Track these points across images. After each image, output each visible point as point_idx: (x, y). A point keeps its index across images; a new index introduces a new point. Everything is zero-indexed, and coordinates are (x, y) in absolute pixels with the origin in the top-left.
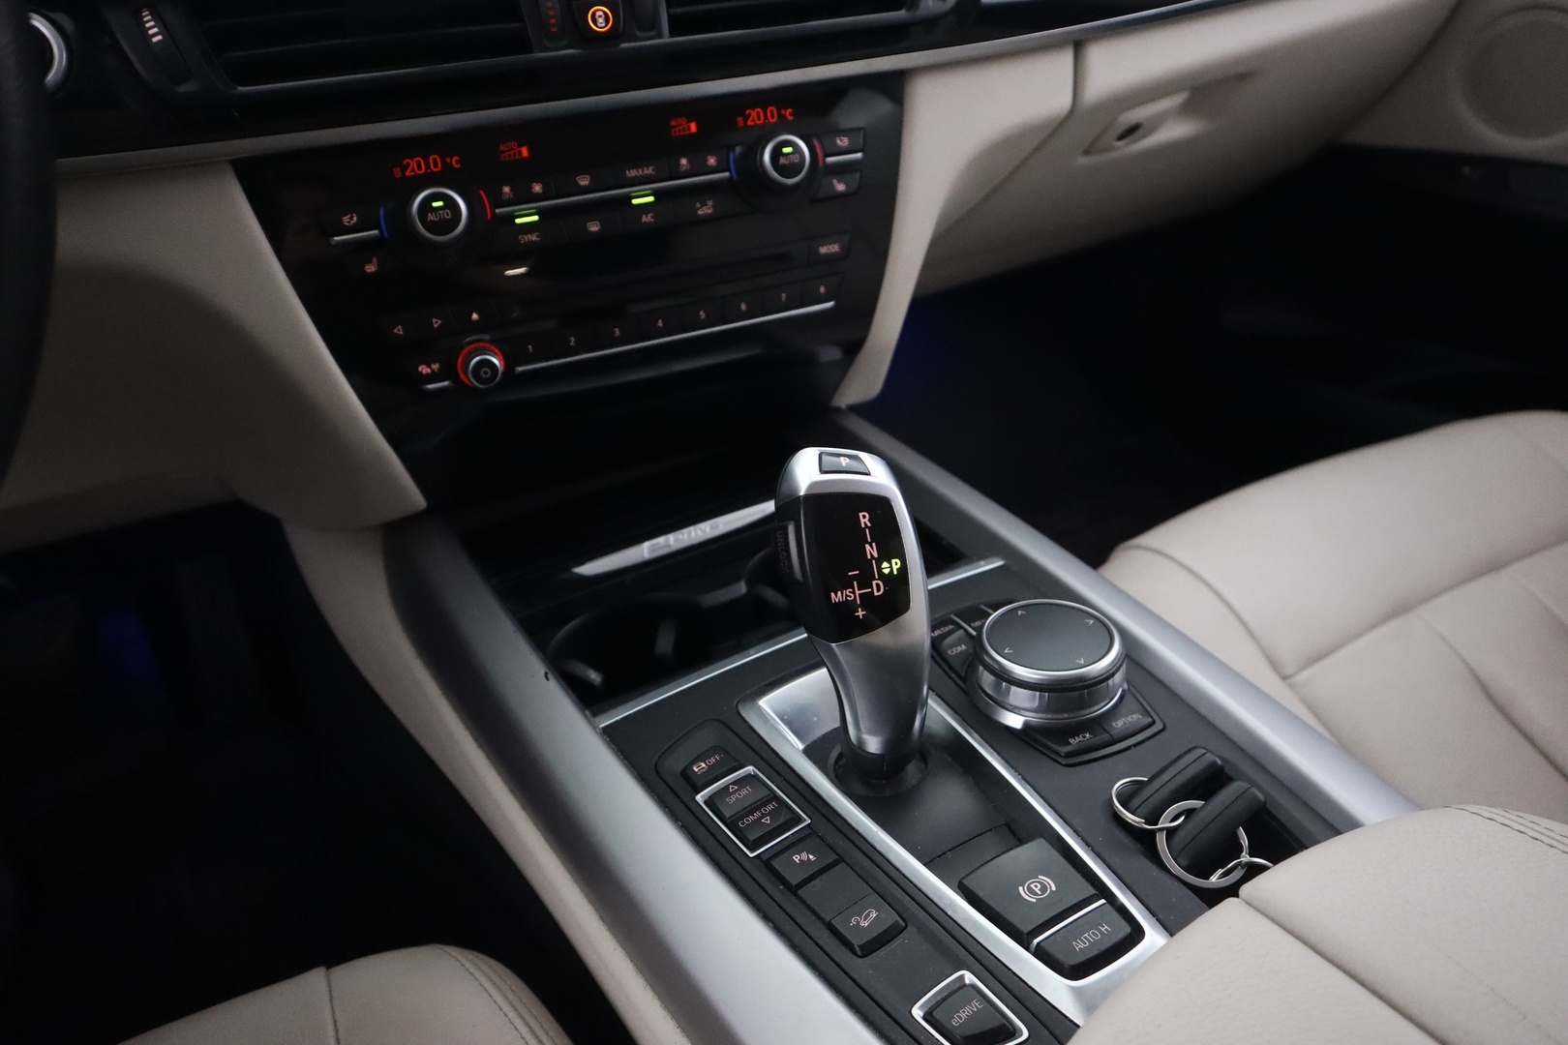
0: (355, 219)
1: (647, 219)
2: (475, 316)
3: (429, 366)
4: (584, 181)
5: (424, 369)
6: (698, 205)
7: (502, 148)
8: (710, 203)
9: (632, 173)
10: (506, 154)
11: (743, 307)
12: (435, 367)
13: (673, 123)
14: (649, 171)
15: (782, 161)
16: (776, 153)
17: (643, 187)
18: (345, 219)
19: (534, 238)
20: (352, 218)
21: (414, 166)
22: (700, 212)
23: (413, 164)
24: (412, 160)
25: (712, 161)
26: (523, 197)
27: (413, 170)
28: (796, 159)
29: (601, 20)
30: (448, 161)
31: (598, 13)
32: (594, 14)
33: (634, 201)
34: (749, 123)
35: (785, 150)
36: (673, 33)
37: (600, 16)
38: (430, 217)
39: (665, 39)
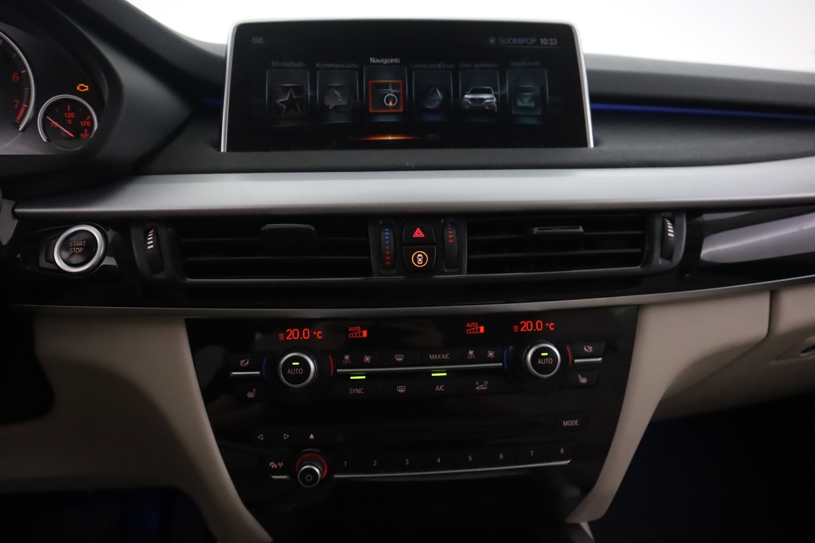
0: (248, 362)
1: (440, 388)
2: (312, 436)
3: (276, 463)
4: (399, 359)
5: (273, 465)
6: (477, 383)
7: (350, 329)
8: (486, 383)
9: (433, 357)
10: (353, 334)
11: (501, 456)
12: (280, 464)
14: (446, 356)
15: (540, 362)
16: (536, 355)
17: (441, 367)
18: (242, 362)
19: (359, 391)
20: (246, 362)
21: (292, 334)
22: (477, 388)
23: (292, 332)
24: (292, 330)
25: (491, 354)
26: (357, 363)
27: (291, 336)
28: (550, 361)
29: (420, 260)
30: (315, 333)
31: (419, 255)
32: (416, 255)
33: (433, 375)
34: (522, 330)
35: (543, 354)
36: (469, 272)
37: (420, 257)
38: (289, 372)
39: (465, 275)
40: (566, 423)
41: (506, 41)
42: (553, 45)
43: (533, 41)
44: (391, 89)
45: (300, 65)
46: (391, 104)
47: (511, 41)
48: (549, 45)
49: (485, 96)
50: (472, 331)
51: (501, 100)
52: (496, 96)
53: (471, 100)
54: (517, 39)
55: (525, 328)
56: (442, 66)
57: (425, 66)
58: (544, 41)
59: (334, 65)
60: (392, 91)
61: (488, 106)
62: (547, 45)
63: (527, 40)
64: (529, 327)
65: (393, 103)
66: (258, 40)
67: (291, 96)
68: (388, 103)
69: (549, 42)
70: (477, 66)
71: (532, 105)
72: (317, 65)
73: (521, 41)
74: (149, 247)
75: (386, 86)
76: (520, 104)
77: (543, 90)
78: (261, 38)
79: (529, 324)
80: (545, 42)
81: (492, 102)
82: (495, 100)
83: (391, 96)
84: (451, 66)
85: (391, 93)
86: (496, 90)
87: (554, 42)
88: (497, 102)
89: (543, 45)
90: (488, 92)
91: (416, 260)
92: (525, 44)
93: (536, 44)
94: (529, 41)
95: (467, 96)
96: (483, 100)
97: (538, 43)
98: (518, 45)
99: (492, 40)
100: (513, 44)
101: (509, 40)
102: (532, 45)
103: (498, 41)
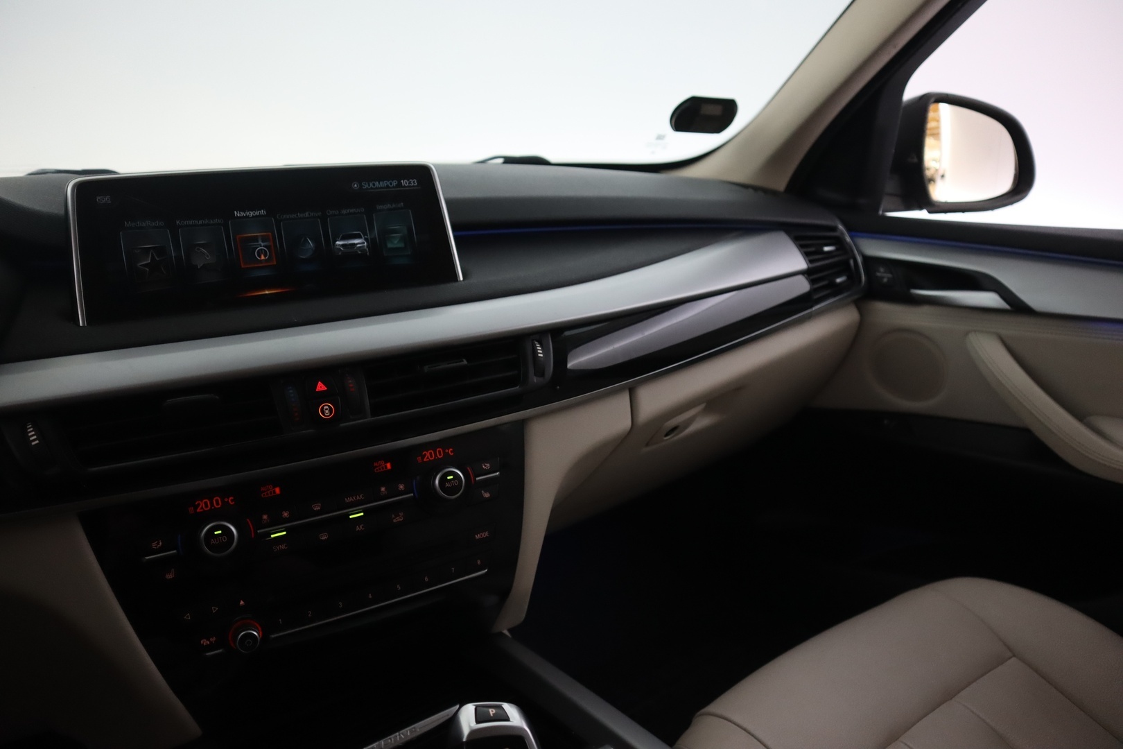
0: (161, 543)
1: (359, 528)
2: (242, 603)
3: (208, 639)
4: (317, 508)
5: (205, 642)
6: (393, 516)
7: (262, 489)
8: (401, 514)
9: (349, 500)
10: (265, 493)
11: (426, 579)
12: (213, 639)
13: (375, 464)
14: (361, 497)
15: (447, 485)
16: (443, 480)
17: (357, 508)
18: (154, 544)
19: (283, 547)
20: (158, 544)
21: (203, 505)
22: (394, 521)
23: (202, 504)
24: (202, 501)
25: (401, 487)
26: (276, 523)
27: (202, 508)
28: (456, 483)
29: (327, 411)
30: (226, 500)
31: (325, 407)
32: (323, 408)
33: (351, 517)
34: (425, 460)
35: (449, 478)
36: (373, 415)
37: (326, 409)
38: (213, 542)
39: (369, 419)
40: (478, 537)
41: (369, 186)
42: (413, 186)
43: (394, 183)
44: (260, 243)
45: (158, 223)
46: (263, 257)
47: (374, 185)
48: (411, 187)
49: (356, 241)
50: (380, 469)
51: (372, 243)
52: (366, 240)
53: (343, 245)
54: (379, 183)
55: (428, 458)
56: (309, 214)
57: (292, 216)
58: (404, 183)
59: (197, 222)
60: (262, 244)
61: (361, 251)
62: (408, 186)
63: (388, 183)
64: (431, 456)
65: (265, 256)
66: (104, 200)
67: (153, 258)
68: (260, 257)
69: (410, 183)
70: (344, 212)
71: (401, 245)
72: (177, 222)
73: (383, 184)
74: (33, 443)
75: (255, 239)
76: (390, 245)
77: (410, 230)
78: (108, 197)
79: (431, 453)
80: (406, 183)
81: (364, 246)
82: (366, 244)
83: (261, 249)
84: (320, 214)
85: (261, 245)
86: (365, 234)
87: (414, 183)
88: (368, 246)
89: (405, 186)
90: (358, 237)
91: (323, 412)
92: (388, 186)
93: (397, 186)
94: (391, 184)
95: (338, 243)
96: (354, 244)
97: (399, 185)
98: (381, 188)
99: (356, 186)
100: (377, 188)
101: (371, 185)
102: (394, 187)
103: (361, 186)
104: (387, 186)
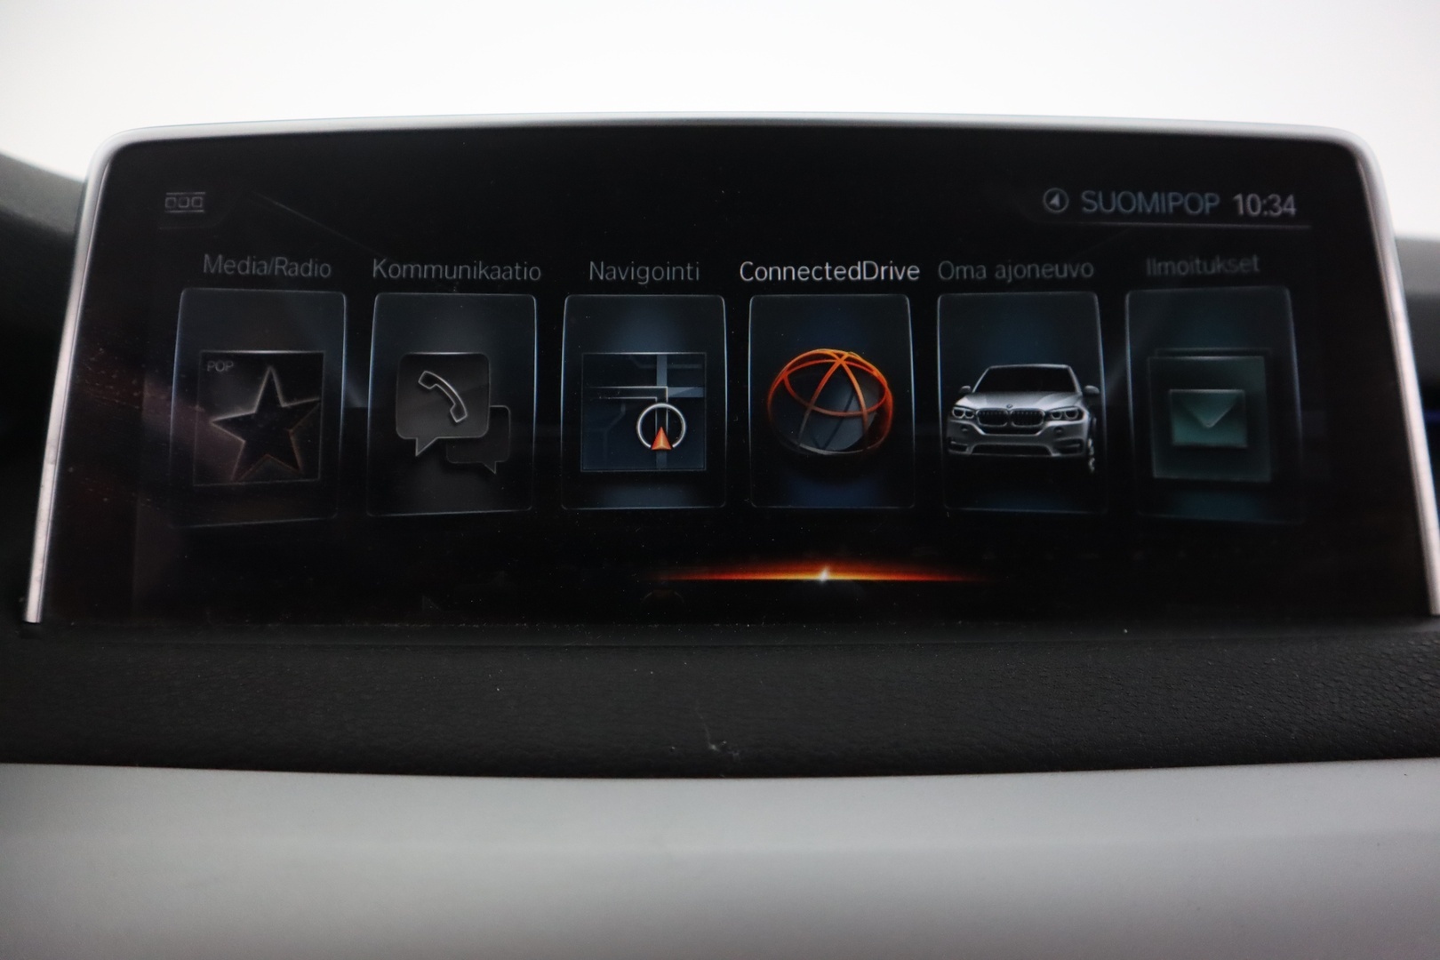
41: (1107, 204)
42: (1282, 219)
43: (1207, 203)
44: (662, 385)
45: (313, 269)
46: (661, 442)
47: (1127, 203)
48: (1270, 220)
49: (1045, 404)
51: (1111, 422)
52: (1089, 399)
53: (987, 417)
54: (1148, 198)
56: (871, 271)
57: (800, 273)
58: (1247, 204)
59: (445, 272)
60: (669, 392)
61: (1060, 447)
62: (1260, 219)
63: (1184, 200)
65: (671, 440)
66: (187, 202)
67: (269, 399)
68: (651, 438)
69: (1269, 206)
70: (1005, 273)
71: (1235, 438)
72: (377, 267)
73: (1163, 202)
75: (646, 371)
76: (1182, 434)
77: (1277, 371)
78: (200, 195)
80: (1254, 208)
81: (1077, 428)
82: (1086, 418)
83: (662, 411)
84: (912, 272)
85: (665, 395)
86: (1088, 376)
87: (1284, 205)
88: (1094, 431)
89: (1247, 218)
90: (1058, 384)
92: (1179, 213)
93: (1216, 214)
94: (1194, 204)
95: (965, 402)
96: (1035, 417)
97: (1226, 210)
98: (1154, 217)
99: (1056, 201)
100: (1136, 216)
101: (1116, 201)
102: (1202, 217)
103: (1076, 204)
104: (1179, 211)
